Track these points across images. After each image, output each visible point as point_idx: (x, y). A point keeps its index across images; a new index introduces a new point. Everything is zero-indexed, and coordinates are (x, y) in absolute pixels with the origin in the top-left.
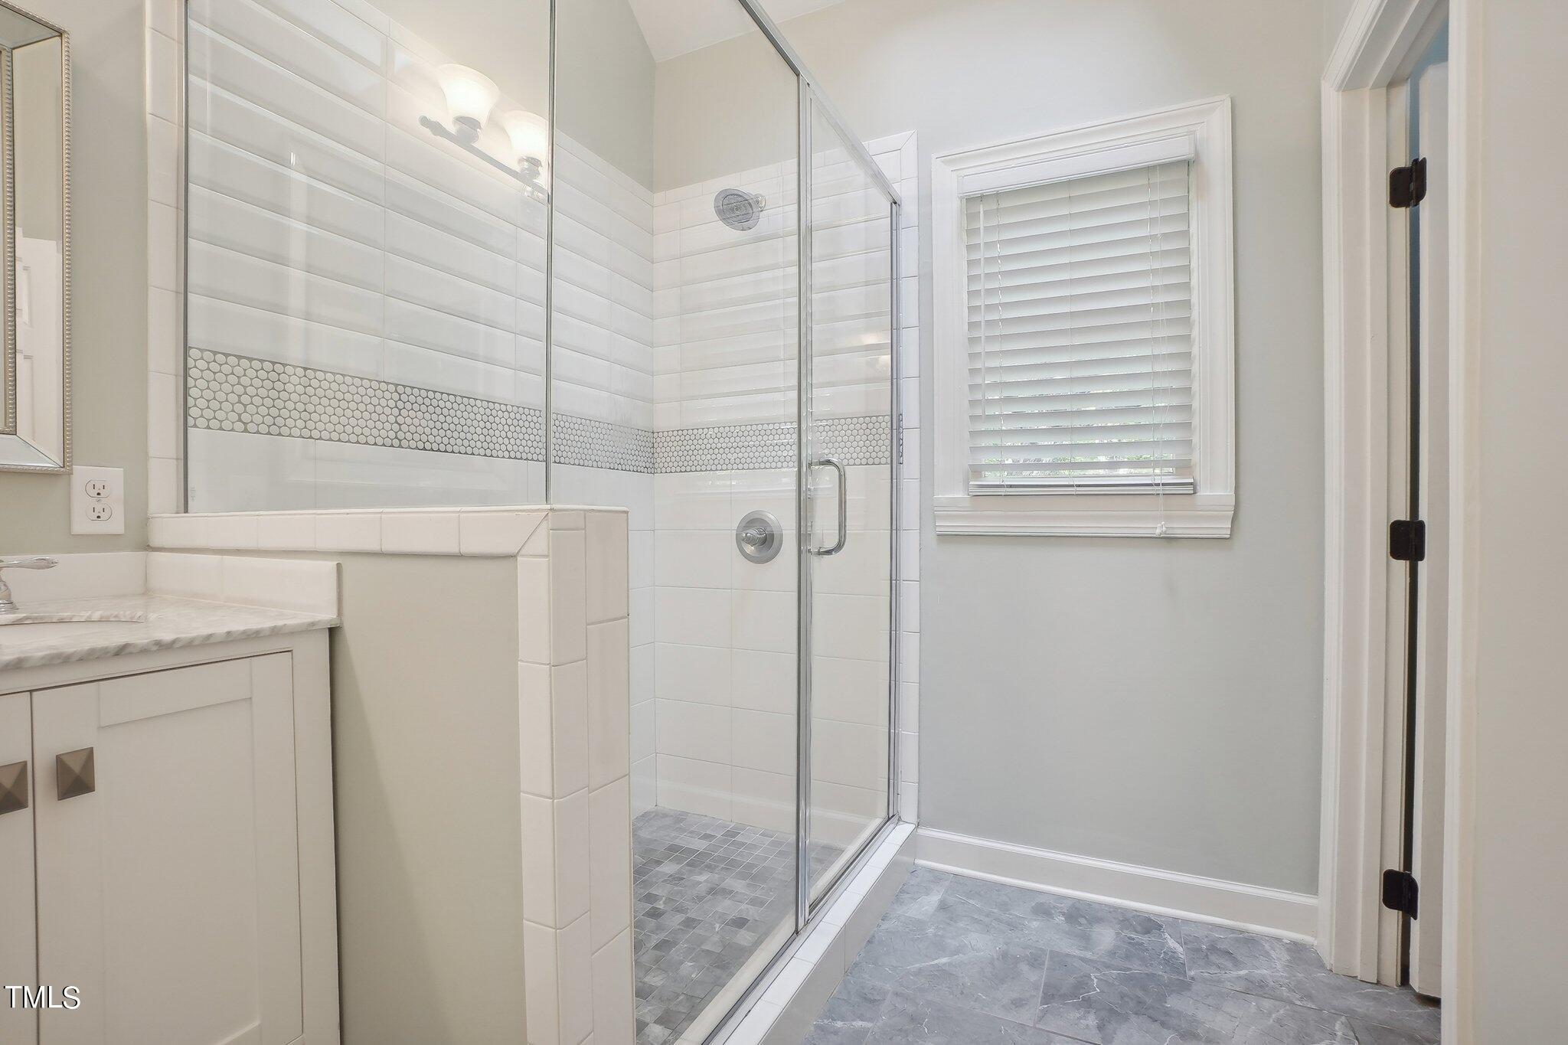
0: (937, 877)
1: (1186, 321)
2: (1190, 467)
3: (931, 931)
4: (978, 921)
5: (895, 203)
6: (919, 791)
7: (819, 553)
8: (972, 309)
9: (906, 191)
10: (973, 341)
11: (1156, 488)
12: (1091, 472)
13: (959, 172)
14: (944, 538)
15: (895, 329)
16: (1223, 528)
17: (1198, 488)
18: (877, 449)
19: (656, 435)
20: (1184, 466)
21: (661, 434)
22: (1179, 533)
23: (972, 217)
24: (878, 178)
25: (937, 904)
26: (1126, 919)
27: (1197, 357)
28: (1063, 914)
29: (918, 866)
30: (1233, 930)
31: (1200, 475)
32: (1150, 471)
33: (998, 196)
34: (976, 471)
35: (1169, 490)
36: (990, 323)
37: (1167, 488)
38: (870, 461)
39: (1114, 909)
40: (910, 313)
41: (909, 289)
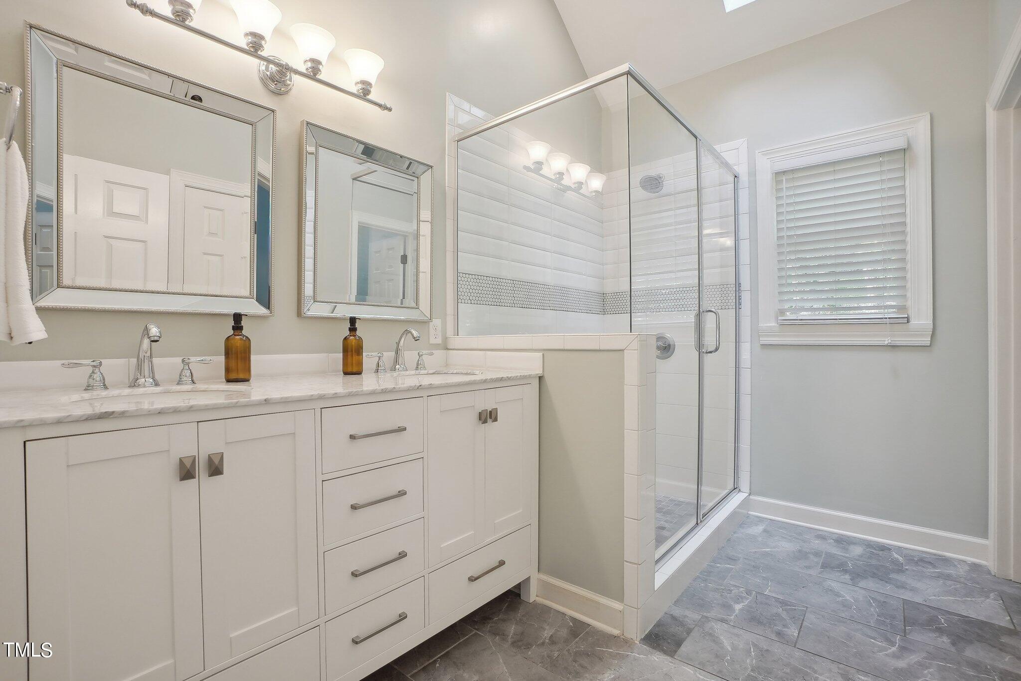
0: (761, 520)
1: (903, 233)
2: (906, 308)
3: (760, 539)
4: (786, 538)
5: (736, 177)
6: (750, 477)
7: (707, 353)
8: (779, 230)
9: (742, 170)
10: (779, 246)
11: (885, 320)
12: (851, 312)
13: (772, 159)
14: (764, 346)
15: (737, 240)
16: (926, 340)
17: (911, 319)
18: (727, 301)
19: (605, 295)
20: (902, 308)
21: (607, 295)
22: (898, 343)
23: (778, 182)
24: (726, 165)
25: (761, 530)
26: (869, 545)
27: (910, 252)
28: (833, 540)
29: (750, 515)
30: (935, 555)
31: (912, 313)
32: (883, 311)
33: (793, 171)
34: (782, 312)
35: (892, 321)
36: (789, 237)
37: (892, 320)
38: (723, 307)
39: (864, 540)
40: (744, 232)
41: (744, 221)
